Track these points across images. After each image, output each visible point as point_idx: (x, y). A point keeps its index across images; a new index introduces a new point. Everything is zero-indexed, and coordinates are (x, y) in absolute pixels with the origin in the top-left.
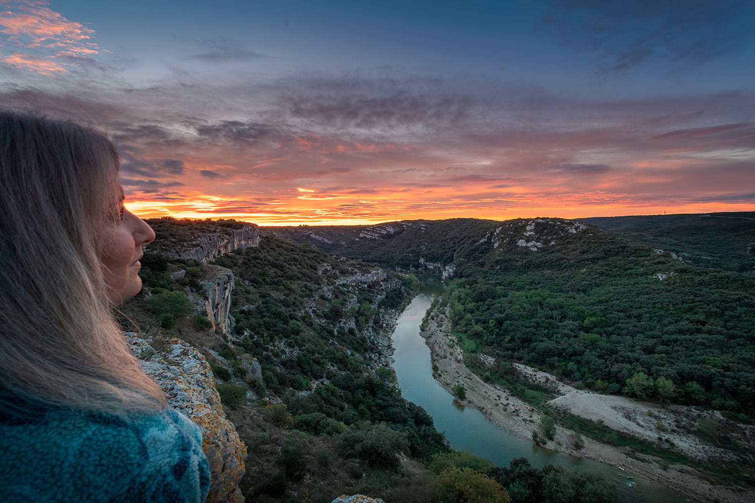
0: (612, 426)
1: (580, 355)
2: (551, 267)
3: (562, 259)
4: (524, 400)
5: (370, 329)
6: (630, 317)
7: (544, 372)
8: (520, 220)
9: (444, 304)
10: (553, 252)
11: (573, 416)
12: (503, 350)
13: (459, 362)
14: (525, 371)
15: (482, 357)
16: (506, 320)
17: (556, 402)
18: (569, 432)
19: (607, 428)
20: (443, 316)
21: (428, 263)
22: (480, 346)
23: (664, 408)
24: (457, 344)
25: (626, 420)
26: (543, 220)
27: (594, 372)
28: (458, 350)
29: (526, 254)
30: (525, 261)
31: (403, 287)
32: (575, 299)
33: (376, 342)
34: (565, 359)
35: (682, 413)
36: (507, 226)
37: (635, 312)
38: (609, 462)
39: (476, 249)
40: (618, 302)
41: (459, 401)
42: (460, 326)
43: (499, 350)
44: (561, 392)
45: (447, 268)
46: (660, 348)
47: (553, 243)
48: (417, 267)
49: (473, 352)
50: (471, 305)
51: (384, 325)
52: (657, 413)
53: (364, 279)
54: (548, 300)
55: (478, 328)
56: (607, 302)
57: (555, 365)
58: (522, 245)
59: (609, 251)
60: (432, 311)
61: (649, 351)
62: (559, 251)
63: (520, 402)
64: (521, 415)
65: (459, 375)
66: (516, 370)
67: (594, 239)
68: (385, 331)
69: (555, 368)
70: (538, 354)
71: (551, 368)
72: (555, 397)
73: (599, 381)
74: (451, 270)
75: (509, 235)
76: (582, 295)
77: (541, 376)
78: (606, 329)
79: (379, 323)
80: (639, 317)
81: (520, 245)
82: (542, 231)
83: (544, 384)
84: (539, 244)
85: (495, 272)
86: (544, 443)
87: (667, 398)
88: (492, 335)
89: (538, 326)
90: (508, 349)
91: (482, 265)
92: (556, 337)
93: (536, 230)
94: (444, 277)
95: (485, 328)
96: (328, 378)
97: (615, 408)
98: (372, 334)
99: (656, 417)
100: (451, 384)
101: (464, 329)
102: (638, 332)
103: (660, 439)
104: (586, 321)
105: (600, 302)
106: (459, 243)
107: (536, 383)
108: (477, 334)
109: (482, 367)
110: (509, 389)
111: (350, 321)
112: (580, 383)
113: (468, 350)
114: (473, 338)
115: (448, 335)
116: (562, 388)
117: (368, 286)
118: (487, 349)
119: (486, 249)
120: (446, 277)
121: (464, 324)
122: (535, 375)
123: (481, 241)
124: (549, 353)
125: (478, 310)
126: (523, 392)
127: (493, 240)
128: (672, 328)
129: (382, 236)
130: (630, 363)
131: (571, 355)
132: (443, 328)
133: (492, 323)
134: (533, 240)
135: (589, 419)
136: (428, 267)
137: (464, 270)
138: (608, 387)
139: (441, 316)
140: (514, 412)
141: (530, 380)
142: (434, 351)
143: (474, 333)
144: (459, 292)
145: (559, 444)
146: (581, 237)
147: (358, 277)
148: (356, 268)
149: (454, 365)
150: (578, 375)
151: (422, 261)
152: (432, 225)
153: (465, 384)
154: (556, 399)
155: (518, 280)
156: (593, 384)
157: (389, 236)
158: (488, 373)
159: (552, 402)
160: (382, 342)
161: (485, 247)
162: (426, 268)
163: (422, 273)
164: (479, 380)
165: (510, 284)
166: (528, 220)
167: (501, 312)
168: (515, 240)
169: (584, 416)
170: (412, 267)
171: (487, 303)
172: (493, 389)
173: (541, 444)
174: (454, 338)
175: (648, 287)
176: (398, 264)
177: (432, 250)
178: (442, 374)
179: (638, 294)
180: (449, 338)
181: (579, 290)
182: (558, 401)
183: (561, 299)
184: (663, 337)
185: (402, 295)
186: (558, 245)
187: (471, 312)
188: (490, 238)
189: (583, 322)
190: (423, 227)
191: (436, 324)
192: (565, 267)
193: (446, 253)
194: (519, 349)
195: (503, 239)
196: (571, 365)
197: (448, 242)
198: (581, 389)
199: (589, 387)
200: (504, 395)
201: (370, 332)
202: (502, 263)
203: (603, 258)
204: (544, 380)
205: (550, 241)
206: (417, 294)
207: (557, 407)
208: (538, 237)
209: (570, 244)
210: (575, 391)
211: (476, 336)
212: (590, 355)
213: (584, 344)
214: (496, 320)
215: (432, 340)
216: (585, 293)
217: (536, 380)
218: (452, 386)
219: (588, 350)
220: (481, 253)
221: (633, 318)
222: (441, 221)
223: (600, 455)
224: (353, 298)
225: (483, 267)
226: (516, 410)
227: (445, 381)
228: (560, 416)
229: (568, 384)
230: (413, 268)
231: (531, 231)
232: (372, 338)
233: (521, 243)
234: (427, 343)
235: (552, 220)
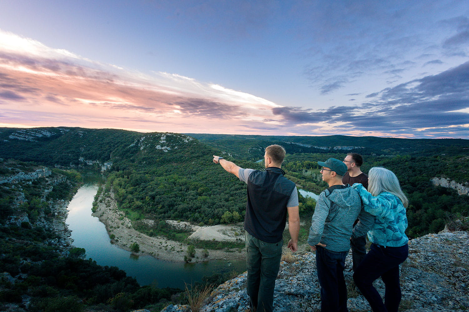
0: (219, 240)
1: (200, 208)
2: (176, 161)
3: (182, 157)
4: (176, 241)
5: (43, 220)
6: (216, 185)
7: (184, 221)
8: (156, 133)
9: (108, 190)
10: (176, 153)
11: (201, 241)
12: (158, 214)
13: (129, 228)
14: (173, 223)
15: (145, 221)
16: (157, 195)
17: (193, 236)
18: (201, 250)
19: (217, 242)
20: (109, 199)
21: (87, 161)
22: (142, 214)
23: (236, 225)
24: (125, 216)
25: (223, 235)
26: (170, 134)
27: (207, 216)
28: (127, 221)
29: (162, 154)
30: (161, 158)
31: (68, 181)
32: (191, 178)
33: (51, 229)
34: (193, 212)
35: (242, 225)
36: (149, 136)
37: (219, 183)
38: (220, 258)
39: (128, 151)
40: (211, 178)
41: (135, 254)
42: (125, 204)
43: (156, 215)
44: (193, 230)
45: (105, 164)
46: (231, 198)
47: (176, 147)
48: (77, 164)
49: (138, 219)
50: (130, 189)
51: (56, 214)
52: (234, 229)
53: (27, 177)
54: (178, 180)
55: (139, 203)
56: (206, 178)
57: (188, 216)
58: (159, 148)
59: (204, 152)
60: (99, 197)
61: (227, 200)
62: (180, 152)
63: (173, 242)
64: (176, 249)
65: (131, 237)
66: (168, 224)
67: (197, 146)
68: (58, 218)
69: (189, 218)
70: (179, 212)
71: (186, 219)
72: (191, 234)
73: (210, 220)
74: (109, 166)
75: (150, 142)
76: (194, 176)
77: (182, 224)
78: (208, 192)
79: (51, 212)
80: (220, 185)
81: (157, 148)
82: (170, 140)
83: (185, 228)
84: (168, 148)
85: (142, 165)
86: (190, 260)
87: (236, 220)
88: (149, 206)
89: (176, 196)
90: (161, 213)
91: (133, 161)
92: (186, 201)
93: (166, 140)
94: (102, 171)
95: (143, 203)
96: (24, 272)
97: (218, 231)
98: (45, 223)
99: (234, 230)
100: (127, 244)
101: (128, 205)
102: (221, 192)
103: (237, 239)
104: (199, 190)
105: (203, 179)
106: (114, 146)
107: (180, 229)
108: (138, 207)
109: (146, 228)
110: (166, 236)
111: (22, 217)
112: (202, 223)
113: (134, 219)
114: (136, 211)
115: (116, 212)
116: (194, 228)
117: (33, 183)
118: (147, 215)
119: (134, 151)
120: (104, 170)
121: (128, 202)
122: (179, 224)
123: (131, 146)
124: (184, 210)
125: (136, 191)
126: (174, 236)
127: (139, 145)
128: (233, 188)
129: (38, 139)
130: (221, 207)
131: (195, 210)
132: (111, 207)
133: (147, 198)
134: (165, 146)
135: (209, 240)
136: (88, 164)
137: (120, 165)
138: (214, 222)
139: (107, 199)
140: (172, 249)
141: (177, 228)
142: (108, 225)
143: (136, 207)
144: (119, 180)
145: (198, 258)
146: (191, 145)
147: (22, 175)
148: (17, 167)
149: (126, 231)
150: (200, 219)
151: (81, 159)
152: (89, 132)
153: (137, 242)
154: (192, 235)
155: (158, 170)
156: (208, 221)
157: (45, 139)
158: (151, 231)
159: (190, 237)
160: (56, 227)
161: (134, 150)
162: (86, 164)
163: (81, 168)
164: (146, 236)
165: (154, 173)
166: (161, 134)
167: (152, 191)
168: (154, 145)
169: (206, 239)
170: (72, 164)
171: (141, 186)
172: (156, 239)
173: (189, 262)
174: (122, 213)
175: (222, 170)
176: (57, 162)
177: (91, 151)
178: (118, 239)
179: (219, 174)
180: (118, 213)
181: (192, 174)
182: (193, 235)
183: (184, 180)
184: (231, 193)
185: (69, 187)
186: (179, 149)
187: (132, 193)
188: (137, 144)
189: (197, 190)
190: (81, 133)
191: (105, 206)
192: (184, 161)
193: (104, 153)
194: (167, 212)
195: (146, 144)
196: (197, 215)
197: (104, 145)
198: (203, 226)
199: (207, 224)
200: (163, 241)
201: (43, 222)
202: (147, 160)
203: (202, 156)
204: (184, 226)
205: (175, 146)
206: (82, 185)
207: (193, 239)
208: (168, 144)
209: (186, 148)
210: (200, 227)
211: (138, 208)
212: (205, 208)
213: (201, 202)
214: (150, 196)
215: (104, 217)
216: (195, 175)
217: (180, 227)
218: (128, 246)
219: (203, 205)
220: (132, 153)
221: (218, 186)
222: (96, 130)
223: (216, 256)
224: (20, 195)
225: (134, 163)
226: (172, 247)
227: (122, 243)
228: (195, 243)
229: (196, 225)
230: (74, 165)
231: (164, 140)
232: (47, 226)
233: (158, 147)
234: (100, 220)
235: (175, 134)
